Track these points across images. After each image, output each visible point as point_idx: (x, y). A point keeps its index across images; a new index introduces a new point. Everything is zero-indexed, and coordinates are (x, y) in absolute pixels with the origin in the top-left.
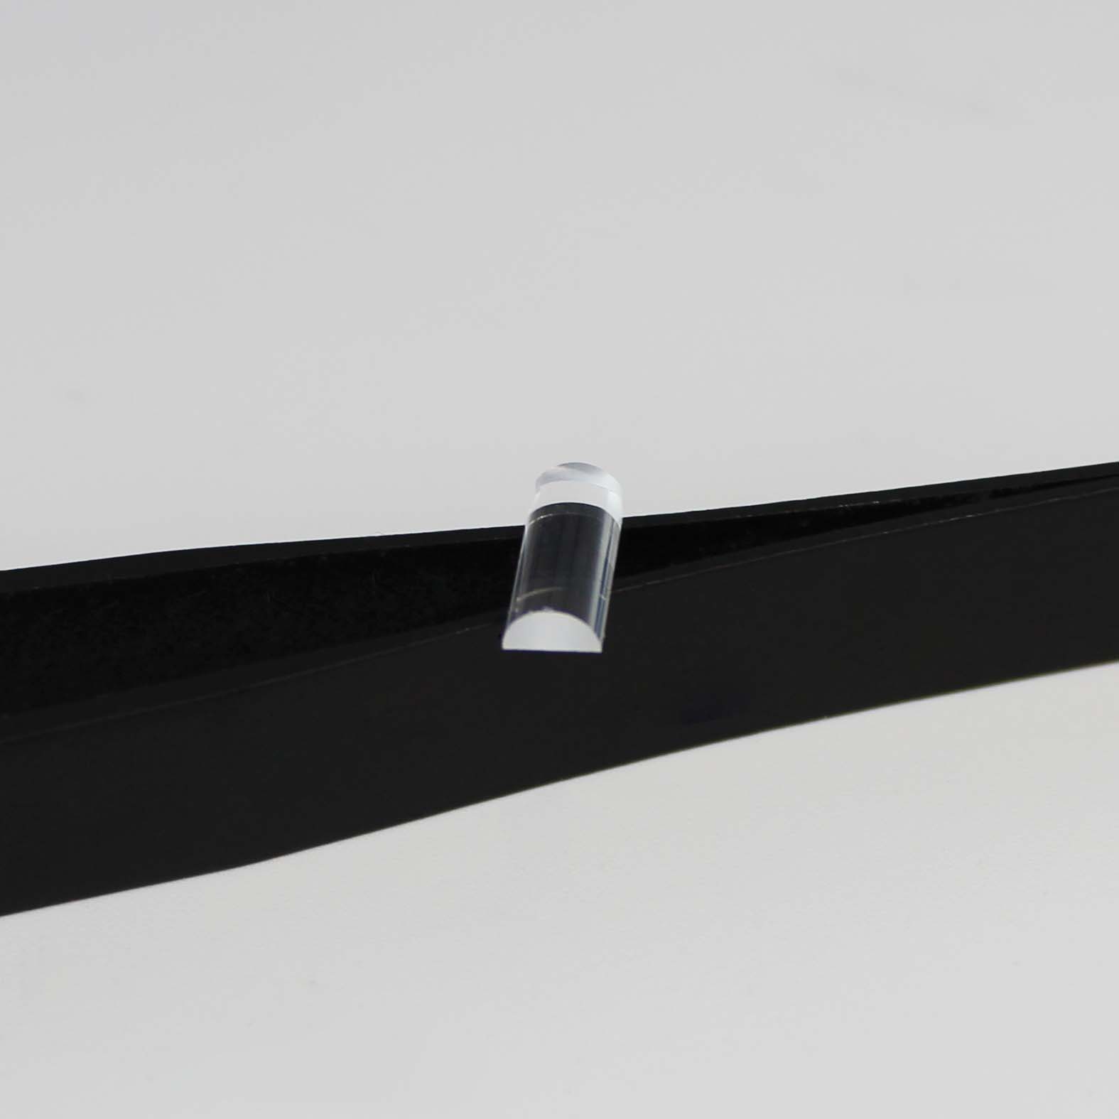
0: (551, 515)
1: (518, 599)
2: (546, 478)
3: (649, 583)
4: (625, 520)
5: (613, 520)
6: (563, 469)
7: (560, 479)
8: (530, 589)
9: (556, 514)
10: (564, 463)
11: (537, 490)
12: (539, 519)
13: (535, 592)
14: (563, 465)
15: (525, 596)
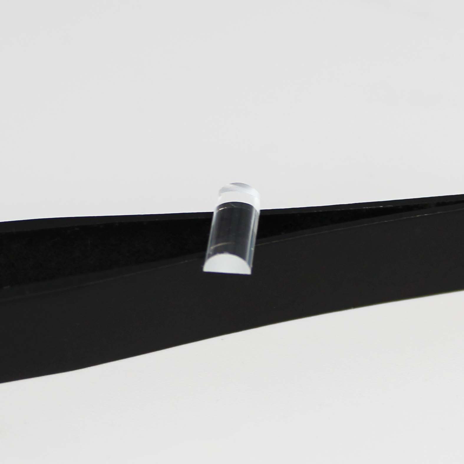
0: (226, 208)
1: (210, 248)
2: (224, 190)
3: (273, 242)
4: (261, 211)
5: (256, 211)
6: (232, 185)
7: (231, 191)
8: (217, 243)
9: (229, 207)
10: (233, 183)
11: (220, 195)
12: (220, 209)
13: (219, 245)
14: (233, 184)
15: (215, 246)
